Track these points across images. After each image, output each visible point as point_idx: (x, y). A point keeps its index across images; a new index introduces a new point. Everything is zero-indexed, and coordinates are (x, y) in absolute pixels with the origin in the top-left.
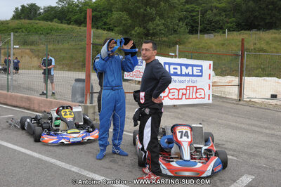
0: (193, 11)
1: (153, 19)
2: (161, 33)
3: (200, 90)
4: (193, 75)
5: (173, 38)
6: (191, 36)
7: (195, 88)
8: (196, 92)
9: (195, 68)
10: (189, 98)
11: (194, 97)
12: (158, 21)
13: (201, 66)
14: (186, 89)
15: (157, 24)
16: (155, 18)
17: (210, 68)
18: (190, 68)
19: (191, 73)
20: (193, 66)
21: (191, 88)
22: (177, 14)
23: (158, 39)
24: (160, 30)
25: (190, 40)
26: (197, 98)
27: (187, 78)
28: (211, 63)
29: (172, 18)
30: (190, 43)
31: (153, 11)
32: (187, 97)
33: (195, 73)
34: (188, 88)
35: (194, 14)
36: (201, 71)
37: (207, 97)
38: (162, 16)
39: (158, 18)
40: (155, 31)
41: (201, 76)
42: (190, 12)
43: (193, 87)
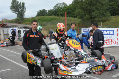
0: (113, 5)
1: (94, 11)
2: (98, 17)
3: (113, 41)
4: (109, 34)
5: (103, 18)
6: (112, 16)
7: (111, 40)
8: (112, 41)
9: (110, 31)
10: (108, 44)
11: (111, 43)
12: (96, 11)
13: (113, 30)
14: (107, 40)
15: (96, 13)
16: (95, 10)
17: (117, 31)
18: (108, 32)
19: (108, 34)
20: (109, 30)
21: (109, 40)
22: (105, 7)
23: (96, 20)
24: (97, 15)
25: (112, 19)
26: (112, 44)
27: (107, 36)
28: (118, 29)
29: (103, 10)
30: (112, 20)
31: (94, 7)
32: (107, 44)
33: (110, 34)
34: (108, 40)
35: (114, 6)
36: (113, 32)
37: (117, 43)
38: (98, 9)
39: (96, 10)
40: (95, 16)
41: (113, 35)
42: (112, 6)
43: (110, 39)
